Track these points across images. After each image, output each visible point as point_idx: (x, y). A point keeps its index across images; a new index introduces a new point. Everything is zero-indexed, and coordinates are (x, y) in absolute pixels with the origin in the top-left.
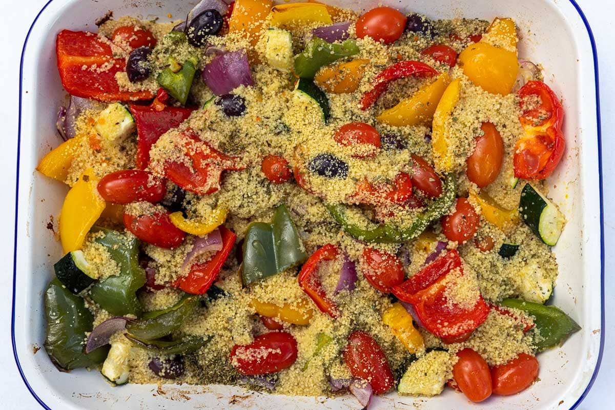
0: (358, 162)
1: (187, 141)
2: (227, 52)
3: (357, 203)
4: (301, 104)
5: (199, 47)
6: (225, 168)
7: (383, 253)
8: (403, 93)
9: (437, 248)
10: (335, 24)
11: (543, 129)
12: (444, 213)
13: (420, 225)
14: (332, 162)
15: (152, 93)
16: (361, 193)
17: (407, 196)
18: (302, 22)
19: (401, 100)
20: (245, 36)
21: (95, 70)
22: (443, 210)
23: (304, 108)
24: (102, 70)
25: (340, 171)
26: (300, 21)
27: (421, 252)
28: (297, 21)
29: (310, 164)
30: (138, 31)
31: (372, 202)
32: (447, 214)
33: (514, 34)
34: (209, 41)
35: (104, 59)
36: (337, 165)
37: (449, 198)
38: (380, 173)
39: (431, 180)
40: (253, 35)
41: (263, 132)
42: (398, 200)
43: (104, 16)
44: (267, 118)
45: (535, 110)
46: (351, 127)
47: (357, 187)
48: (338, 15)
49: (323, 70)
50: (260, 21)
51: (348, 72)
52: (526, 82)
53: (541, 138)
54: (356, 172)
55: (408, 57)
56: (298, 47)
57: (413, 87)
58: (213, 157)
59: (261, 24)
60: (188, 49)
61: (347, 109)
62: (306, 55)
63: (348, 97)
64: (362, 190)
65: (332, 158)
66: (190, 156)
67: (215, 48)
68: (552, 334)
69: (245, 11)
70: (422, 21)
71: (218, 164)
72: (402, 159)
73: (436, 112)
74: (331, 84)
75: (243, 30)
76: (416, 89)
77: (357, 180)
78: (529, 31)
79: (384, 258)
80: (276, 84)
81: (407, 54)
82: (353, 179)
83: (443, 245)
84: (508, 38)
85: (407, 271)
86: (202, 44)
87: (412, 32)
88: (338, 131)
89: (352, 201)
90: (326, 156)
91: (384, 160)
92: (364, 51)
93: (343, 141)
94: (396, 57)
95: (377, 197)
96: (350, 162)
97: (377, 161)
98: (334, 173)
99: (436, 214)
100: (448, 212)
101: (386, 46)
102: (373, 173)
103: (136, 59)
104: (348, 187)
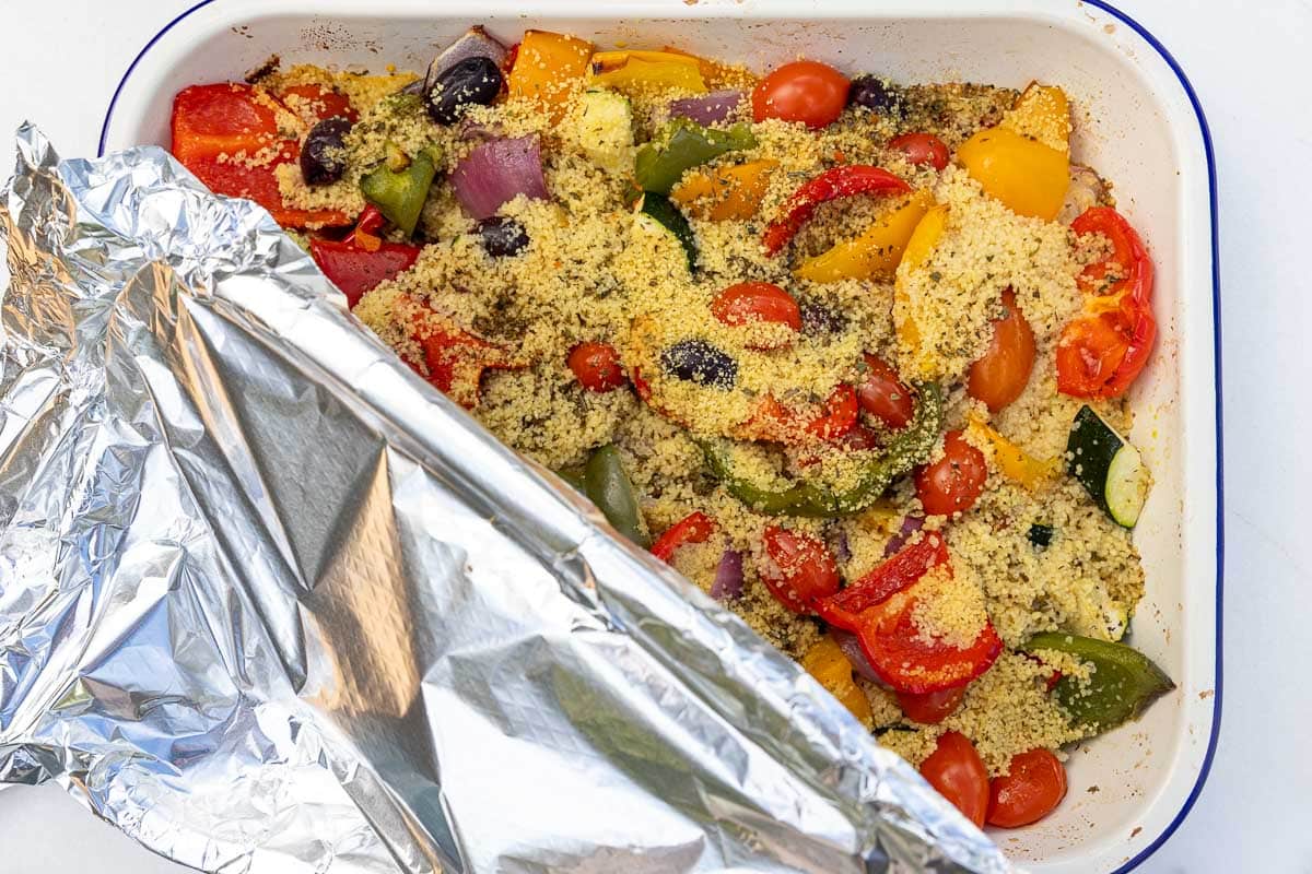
0: (756, 359)
1: (415, 312)
2: (504, 137)
3: (753, 439)
4: (645, 241)
5: (448, 124)
6: (488, 364)
7: (800, 536)
8: (841, 227)
9: (903, 529)
10: (715, 95)
11: (1115, 301)
12: (921, 459)
13: (874, 483)
14: (707, 356)
15: (349, 214)
16: (761, 419)
17: (847, 427)
18: (648, 85)
19: (838, 240)
20: (539, 109)
21: (243, 163)
22: (917, 454)
23: (653, 247)
24: (256, 163)
25: (721, 374)
26: (645, 82)
27: (874, 535)
28: (639, 83)
29: (663, 357)
30: (327, 95)
31: (782, 438)
32: (924, 463)
33: (1065, 115)
34: (469, 115)
35: (262, 140)
36: (716, 361)
37: (930, 431)
38: (799, 383)
39: (894, 397)
40: (556, 108)
41: (570, 292)
42: (832, 434)
43: (262, 66)
44: (580, 262)
45: (1101, 265)
46: (745, 290)
47: (755, 407)
48: (719, 76)
49: (689, 177)
50: (569, 81)
51: (738, 184)
52: (1084, 210)
53: (1110, 318)
54: (751, 379)
55: (857, 155)
56: (642, 132)
57: (862, 216)
58: (466, 342)
59: (571, 85)
60: (426, 130)
61: (735, 254)
62: (657, 146)
63: (738, 229)
64: (764, 413)
65: (706, 347)
66: (422, 341)
67: (479, 129)
68: (1123, 698)
69: (540, 61)
70: (884, 88)
71: (474, 356)
72: (842, 353)
73: (901, 265)
74: (703, 206)
75: (537, 96)
76: (870, 220)
77: (753, 394)
78: (1088, 114)
79: (800, 547)
80: (600, 195)
81: (854, 150)
82: (745, 391)
83: (915, 522)
84: (1054, 123)
85: (844, 574)
86: (455, 119)
87: (864, 108)
88: (720, 296)
89: (743, 434)
90: (695, 344)
91: (809, 354)
92: (768, 144)
93: (729, 317)
94: (832, 157)
95: (791, 427)
96: (742, 357)
97: (793, 358)
98: (710, 378)
99: (904, 463)
100: (928, 457)
101: (813, 135)
102: (785, 381)
103: (318, 142)
104: (737, 405)
